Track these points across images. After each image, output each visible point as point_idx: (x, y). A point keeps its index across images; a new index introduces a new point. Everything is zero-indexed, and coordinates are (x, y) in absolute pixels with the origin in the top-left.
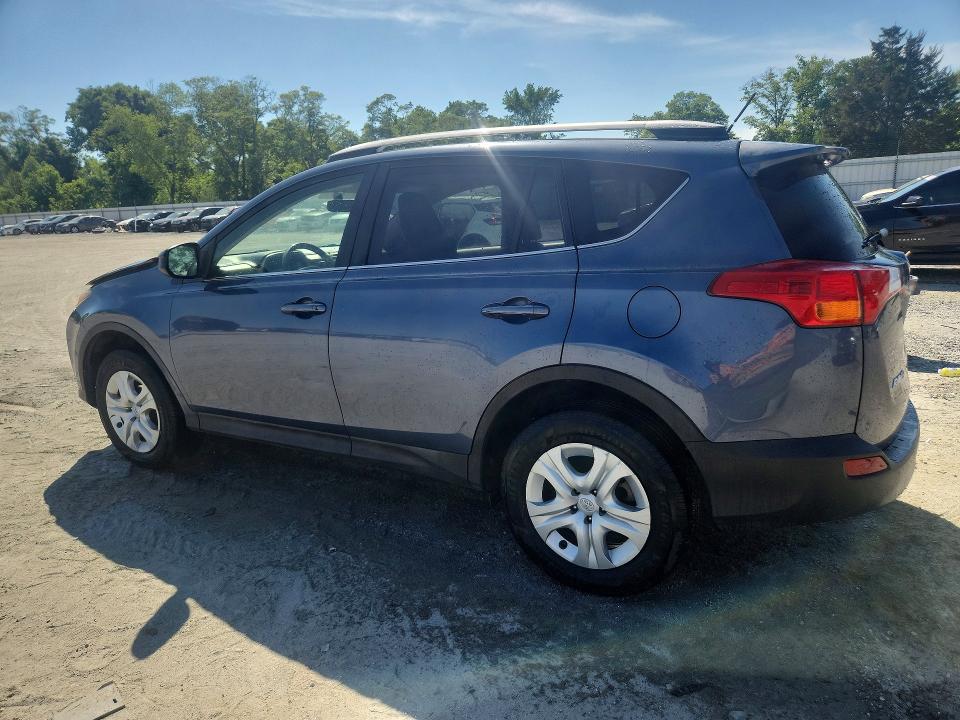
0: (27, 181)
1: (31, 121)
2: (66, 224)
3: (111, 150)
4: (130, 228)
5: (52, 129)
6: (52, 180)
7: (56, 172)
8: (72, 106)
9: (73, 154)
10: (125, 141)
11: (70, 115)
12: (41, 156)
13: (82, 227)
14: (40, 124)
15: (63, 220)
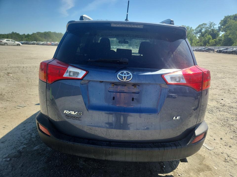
0: (204, 39)
1: (211, 25)
2: (203, 50)
3: (227, 32)
4: (217, 52)
5: (215, 27)
6: (209, 39)
7: (211, 37)
8: (222, 21)
9: (217, 33)
10: (230, 29)
11: (220, 23)
12: (210, 33)
13: (207, 51)
14: (212, 26)
15: (204, 49)
